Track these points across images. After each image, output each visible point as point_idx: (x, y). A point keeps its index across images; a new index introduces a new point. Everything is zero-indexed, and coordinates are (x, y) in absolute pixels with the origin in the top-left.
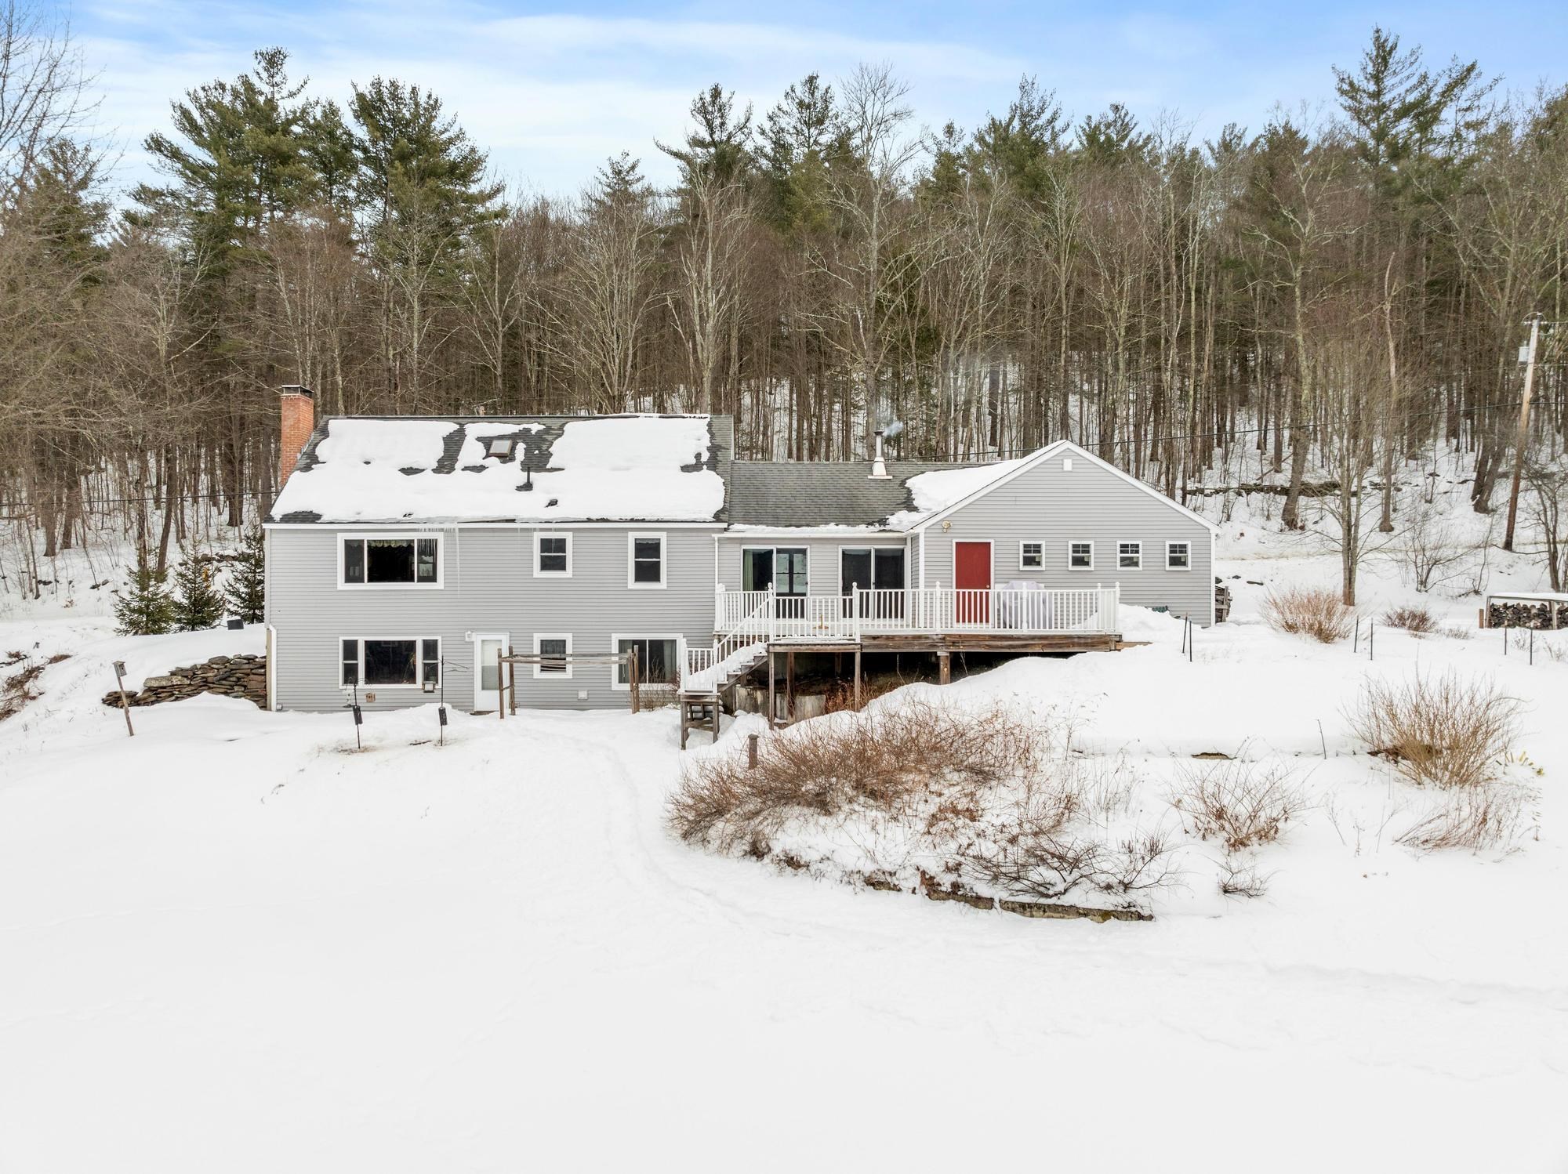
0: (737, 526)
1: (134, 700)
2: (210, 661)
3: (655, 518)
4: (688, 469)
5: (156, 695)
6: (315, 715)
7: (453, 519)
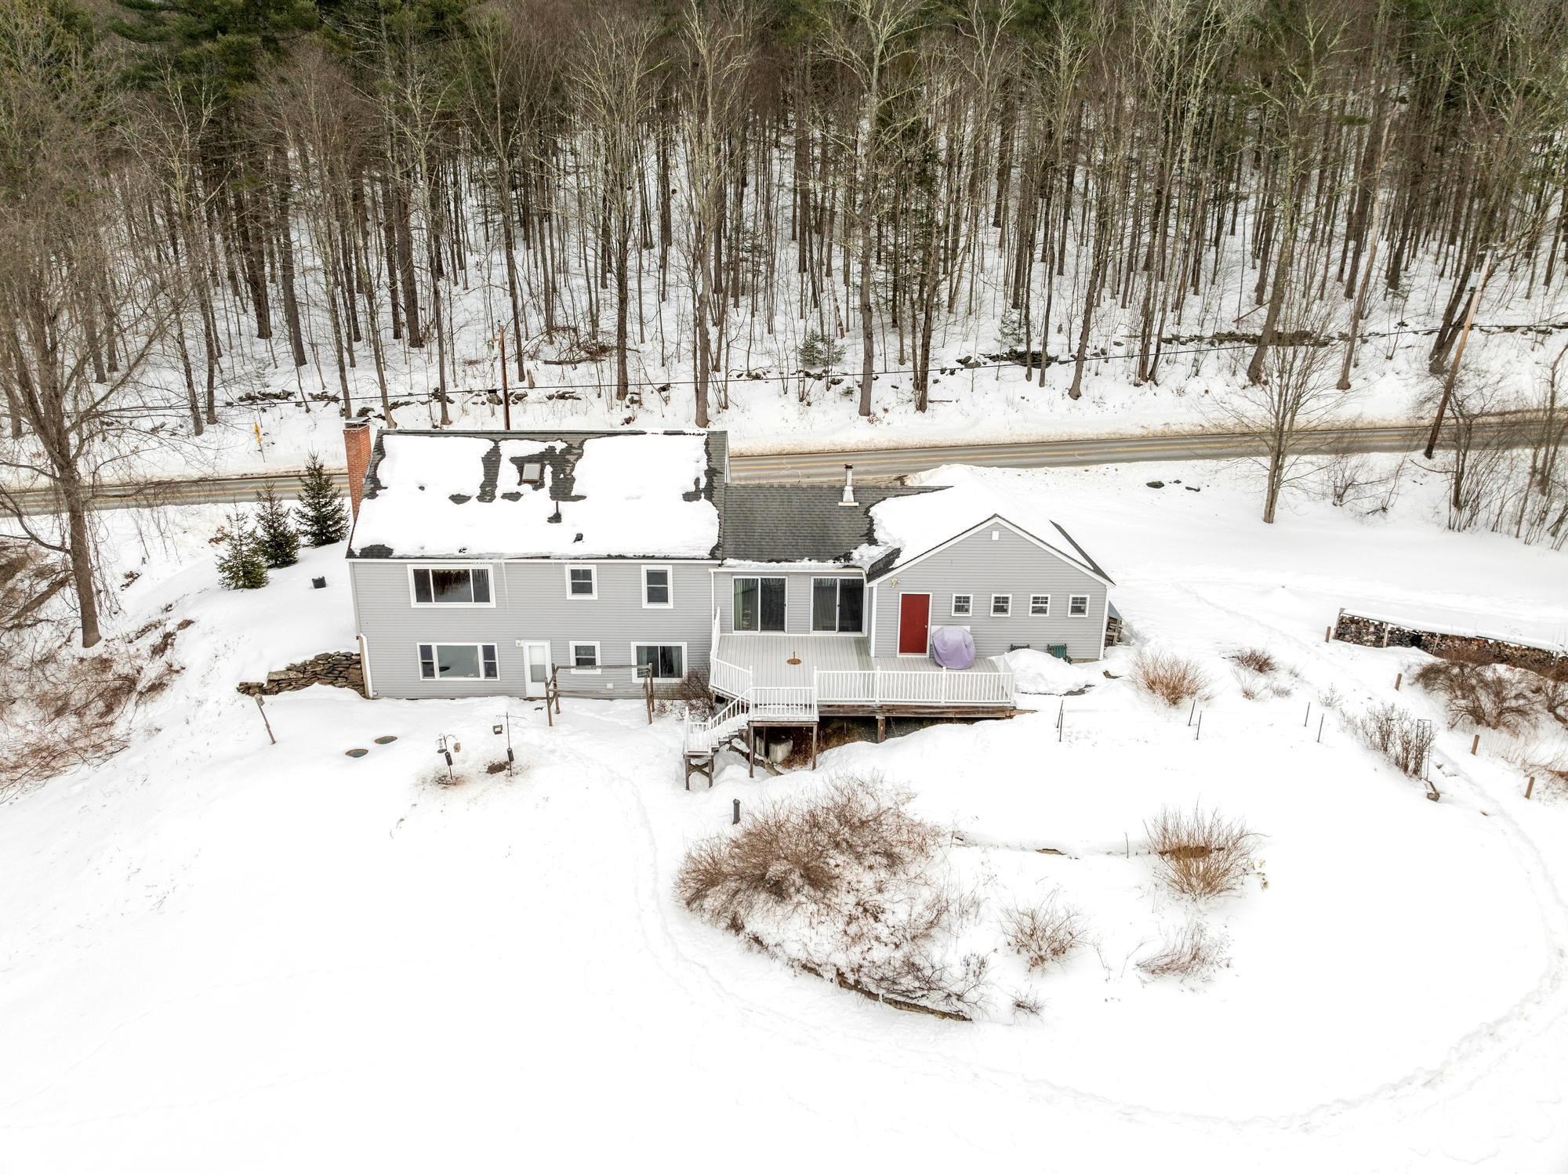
0: (729, 561)
1: (262, 690)
2: (316, 657)
3: (662, 555)
4: (689, 497)
5: (277, 685)
6: (404, 703)
7: (500, 556)
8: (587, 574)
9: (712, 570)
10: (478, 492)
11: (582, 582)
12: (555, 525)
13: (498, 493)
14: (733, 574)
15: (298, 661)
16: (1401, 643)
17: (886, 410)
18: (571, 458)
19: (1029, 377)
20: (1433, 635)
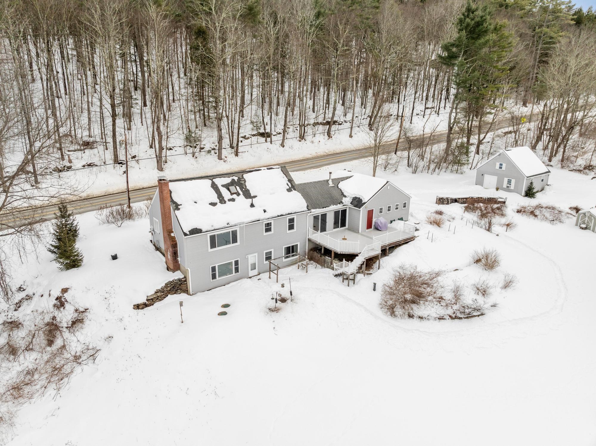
0: (313, 210)
1: (145, 305)
2: (166, 284)
4: (289, 190)
5: (150, 302)
6: (206, 292)
7: (243, 223)
8: (270, 224)
9: (307, 215)
10: (218, 200)
11: (268, 228)
12: (254, 208)
13: (226, 199)
14: (313, 214)
15: (159, 288)
16: (452, 202)
17: (226, 157)
18: (243, 182)
19: (266, 141)
20: (459, 199)
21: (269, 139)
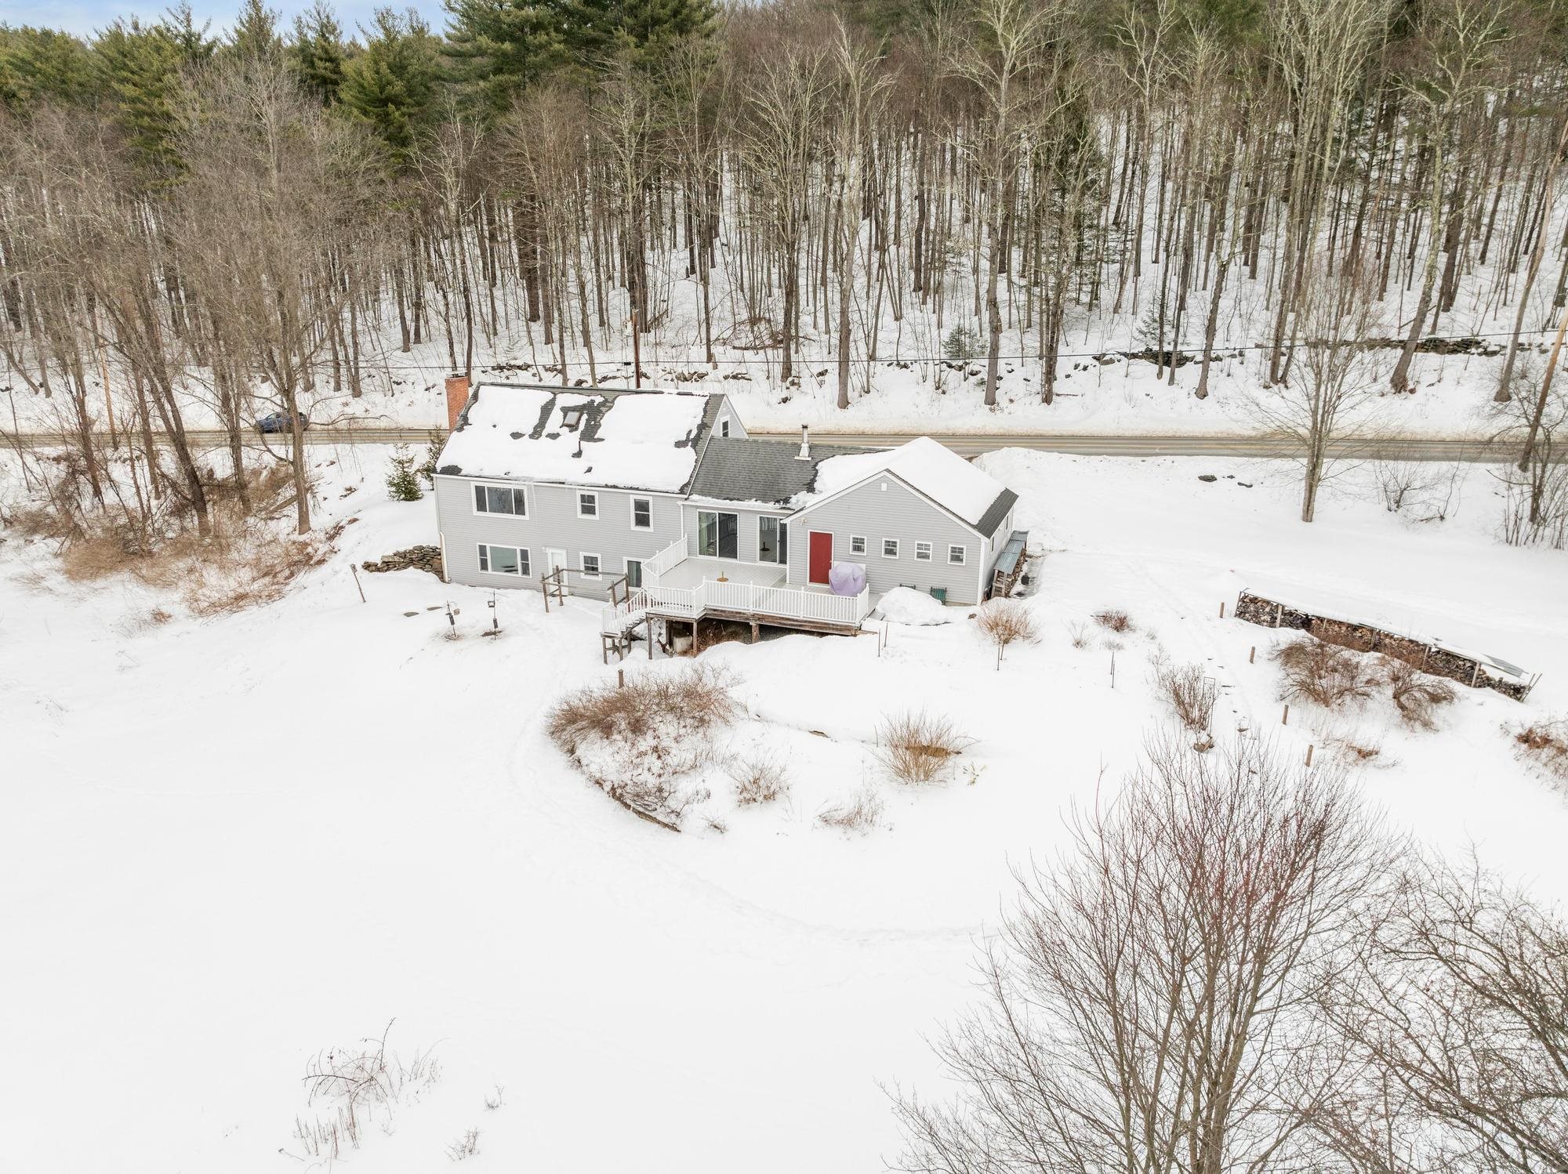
0: (695, 497)
1: (377, 568)
2: (414, 547)
3: (645, 487)
4: (679, 444)
5: (387, 566)
6: (466, 588)
7: (531, 479)
8: (591, 499)
9: (680, 503)
10: (531, 431)
11: (588, 505)
12: (576, 459)
13: (545, 433)
14: (697, 507)
15: (402, 549)
16: (1291, 625)
17: (1011, 401)
18: (602, 409)
19: (1160, 375)
20: (1321, 620)
21: (1167, 370)
